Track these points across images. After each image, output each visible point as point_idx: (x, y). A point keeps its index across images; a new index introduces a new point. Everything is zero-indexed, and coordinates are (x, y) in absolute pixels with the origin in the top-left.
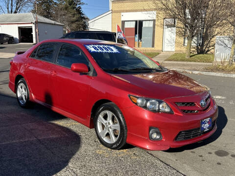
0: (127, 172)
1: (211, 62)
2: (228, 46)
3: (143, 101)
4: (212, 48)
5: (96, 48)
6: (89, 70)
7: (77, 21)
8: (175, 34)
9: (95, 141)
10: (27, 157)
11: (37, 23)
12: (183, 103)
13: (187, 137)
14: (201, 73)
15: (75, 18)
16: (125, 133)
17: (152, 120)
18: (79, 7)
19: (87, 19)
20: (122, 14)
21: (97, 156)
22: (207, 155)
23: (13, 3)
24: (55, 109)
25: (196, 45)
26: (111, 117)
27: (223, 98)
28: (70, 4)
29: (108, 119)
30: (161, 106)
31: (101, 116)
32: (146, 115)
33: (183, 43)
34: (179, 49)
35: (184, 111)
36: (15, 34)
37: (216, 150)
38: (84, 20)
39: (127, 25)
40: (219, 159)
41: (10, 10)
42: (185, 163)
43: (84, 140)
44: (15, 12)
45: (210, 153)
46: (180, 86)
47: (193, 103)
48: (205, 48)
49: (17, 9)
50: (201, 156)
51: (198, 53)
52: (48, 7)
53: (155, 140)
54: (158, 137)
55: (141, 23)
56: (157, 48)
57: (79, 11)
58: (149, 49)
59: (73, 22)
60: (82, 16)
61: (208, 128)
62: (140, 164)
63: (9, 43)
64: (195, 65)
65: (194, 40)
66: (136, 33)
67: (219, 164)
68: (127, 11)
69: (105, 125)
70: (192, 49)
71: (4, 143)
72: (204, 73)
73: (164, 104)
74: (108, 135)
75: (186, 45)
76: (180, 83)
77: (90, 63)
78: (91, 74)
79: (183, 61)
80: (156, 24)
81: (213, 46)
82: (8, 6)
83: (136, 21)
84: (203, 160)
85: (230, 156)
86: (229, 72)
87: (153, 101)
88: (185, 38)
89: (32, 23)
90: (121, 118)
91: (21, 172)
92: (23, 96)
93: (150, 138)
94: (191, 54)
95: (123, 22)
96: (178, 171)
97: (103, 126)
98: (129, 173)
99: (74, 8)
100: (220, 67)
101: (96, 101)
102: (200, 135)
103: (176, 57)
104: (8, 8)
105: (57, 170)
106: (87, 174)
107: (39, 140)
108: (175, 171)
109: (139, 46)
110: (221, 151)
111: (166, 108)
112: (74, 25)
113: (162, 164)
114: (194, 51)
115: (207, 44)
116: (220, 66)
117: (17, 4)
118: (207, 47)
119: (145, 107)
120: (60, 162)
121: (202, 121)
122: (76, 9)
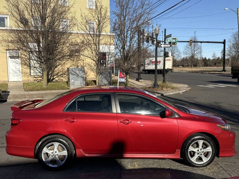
2: (79, 75)
4: (56, 76)
8: (20, 65)
33: (29, 73)
34: (26, 79)
48: (51, 77)
75: (32, 74)
88: (30, 69)
114: (41, 80)
115: (52, 74)
118: (52, 76)
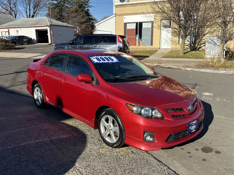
0: (125, 171)
1: (202, 59)
2: (217, 44)
3: (138, 108)
4: (203, 45)
5: (99, 58)
6: (93, 79)
7: (86, 22)
8: (171, 34)
9: (99, 140)
10: (41, 158)
11: (51, 26)
12: (173, 109)
13: (176, 138)
14: (193, 69)
15: (84, 20)
16: (124, 135)
17: (147, 125)
18: (88, 9)
19: (95, 19)
20: (124, 17)
21: (100, 155)
22: (194, 151)
23: (31, 8)
24: (65, 110)
25: (189, 43)
26: (112, 120)
27: (211, 94)
28: (80, 8)
29: (109, 123)
30: (154, 112)
31: (103, 120)
32: (141, 121)
33: (178, 41)
34: (174, 46)
35: (174, 116)
36: (33, 36)
37: (203, 147)
38: (92, 21)
39: (129, 27)
40: (204, 155)
41: (28, 14)
42: (175, 159)
43: (89, 139)
44: (33, 17)
45: (197, 150)
46: (171, 91)
47: (181, 109)
48: (197, 46)
49: (34, 13)
50: (189, 153)
51: (191, 50)
52: (61, 11)
53: (149, 142)
54: (151, 139)
55: (141, 24)
56: (155, 46)
57: (87, 13)
58: (148, 47)
59: (82, 23)
60: (91, 17)
61: (195, 129)
62: (136, 162)
63: (28, 44)
64: (188, 62)
65: (187, 39)
66: (137, 34)
67: (204, 160)
68: (128, 14)
69: (107, 127)
70: (186, 47)
71: (22, 144)
72: (196, 70)
73: (156, 111)
74: (109, 135)
75: (181, 43)
76: (171, 88)
77: (93, 73)
78: (94, 83)
79: (178, 57)
80: (154, 25)
81: (204, 44)
82: (26, 10)
83: (137, 23)
84: (191, 157)
85: (214, 152)
86: (218, 68)
87: (147, 108)
88: (179, 37)
89: (47, 26)
90: (120, 122)
91: (36, 172)
92: (39, 98)
93: (145, 140)
94: (185, 51)
95: (125, 24)
96: (169, 168)
97: (105, 128)
98: (127, 172)
99: (83, 10)
100: (210, 64)
101: (99, 107)
102: (188, 135)
103: (171, 55)
104: (26, 13)
105: (66, 170)
106: (91, 173)
107: (52, 140)
108: (166, 168)
109: (139, 45)
110: (207, 147)
111: (158, 114)
112: (83, 26)
113: (156, 161)
114: (187, 48)
115: (199, 42)
116: (210, 62)
117: (34, 9)
118: (198, 44)
119: (140, 114)
120: (69, 162)
121: (189, 124)
122: (85, 12)
